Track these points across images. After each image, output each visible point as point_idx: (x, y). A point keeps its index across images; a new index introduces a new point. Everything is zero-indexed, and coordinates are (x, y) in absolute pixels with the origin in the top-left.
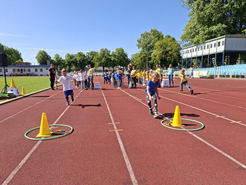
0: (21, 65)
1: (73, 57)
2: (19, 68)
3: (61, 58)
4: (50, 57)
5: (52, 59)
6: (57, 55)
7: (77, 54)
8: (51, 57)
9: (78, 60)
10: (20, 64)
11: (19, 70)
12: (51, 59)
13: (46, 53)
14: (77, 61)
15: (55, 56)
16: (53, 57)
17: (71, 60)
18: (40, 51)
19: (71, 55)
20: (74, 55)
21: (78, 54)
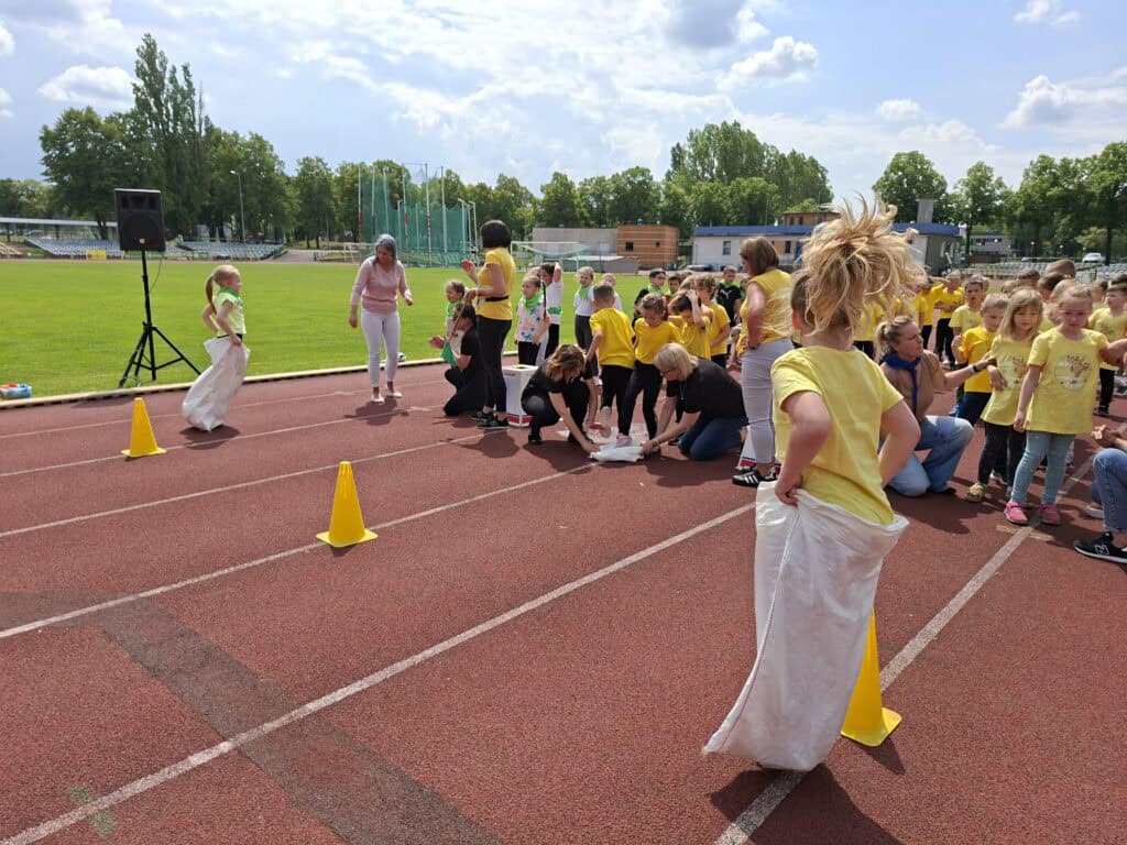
0: (801, 222)
1: (1075, 173)
2: (789, 239)
3: (1000, 184)
4: (943, 184)
5: (950, 190)
6: (979, 167)
7: (1099, 154)
8: (947, 179)
9: (1096, 189)
10: (797, 220)
11: (788, 243)
12: (943, 191)
13: (928, 163)
14: (1091, 196)
15: (969, 172)
16: (956, 181)
17: (1055, 191)
18: (898, 156)
19: (1058, 162)
20: (1078, 161)
21: (1105, 154)
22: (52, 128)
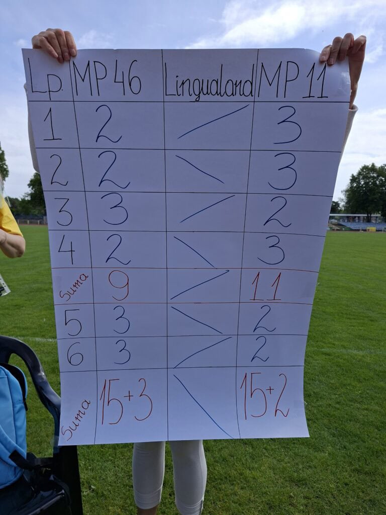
22: (355, 174)
